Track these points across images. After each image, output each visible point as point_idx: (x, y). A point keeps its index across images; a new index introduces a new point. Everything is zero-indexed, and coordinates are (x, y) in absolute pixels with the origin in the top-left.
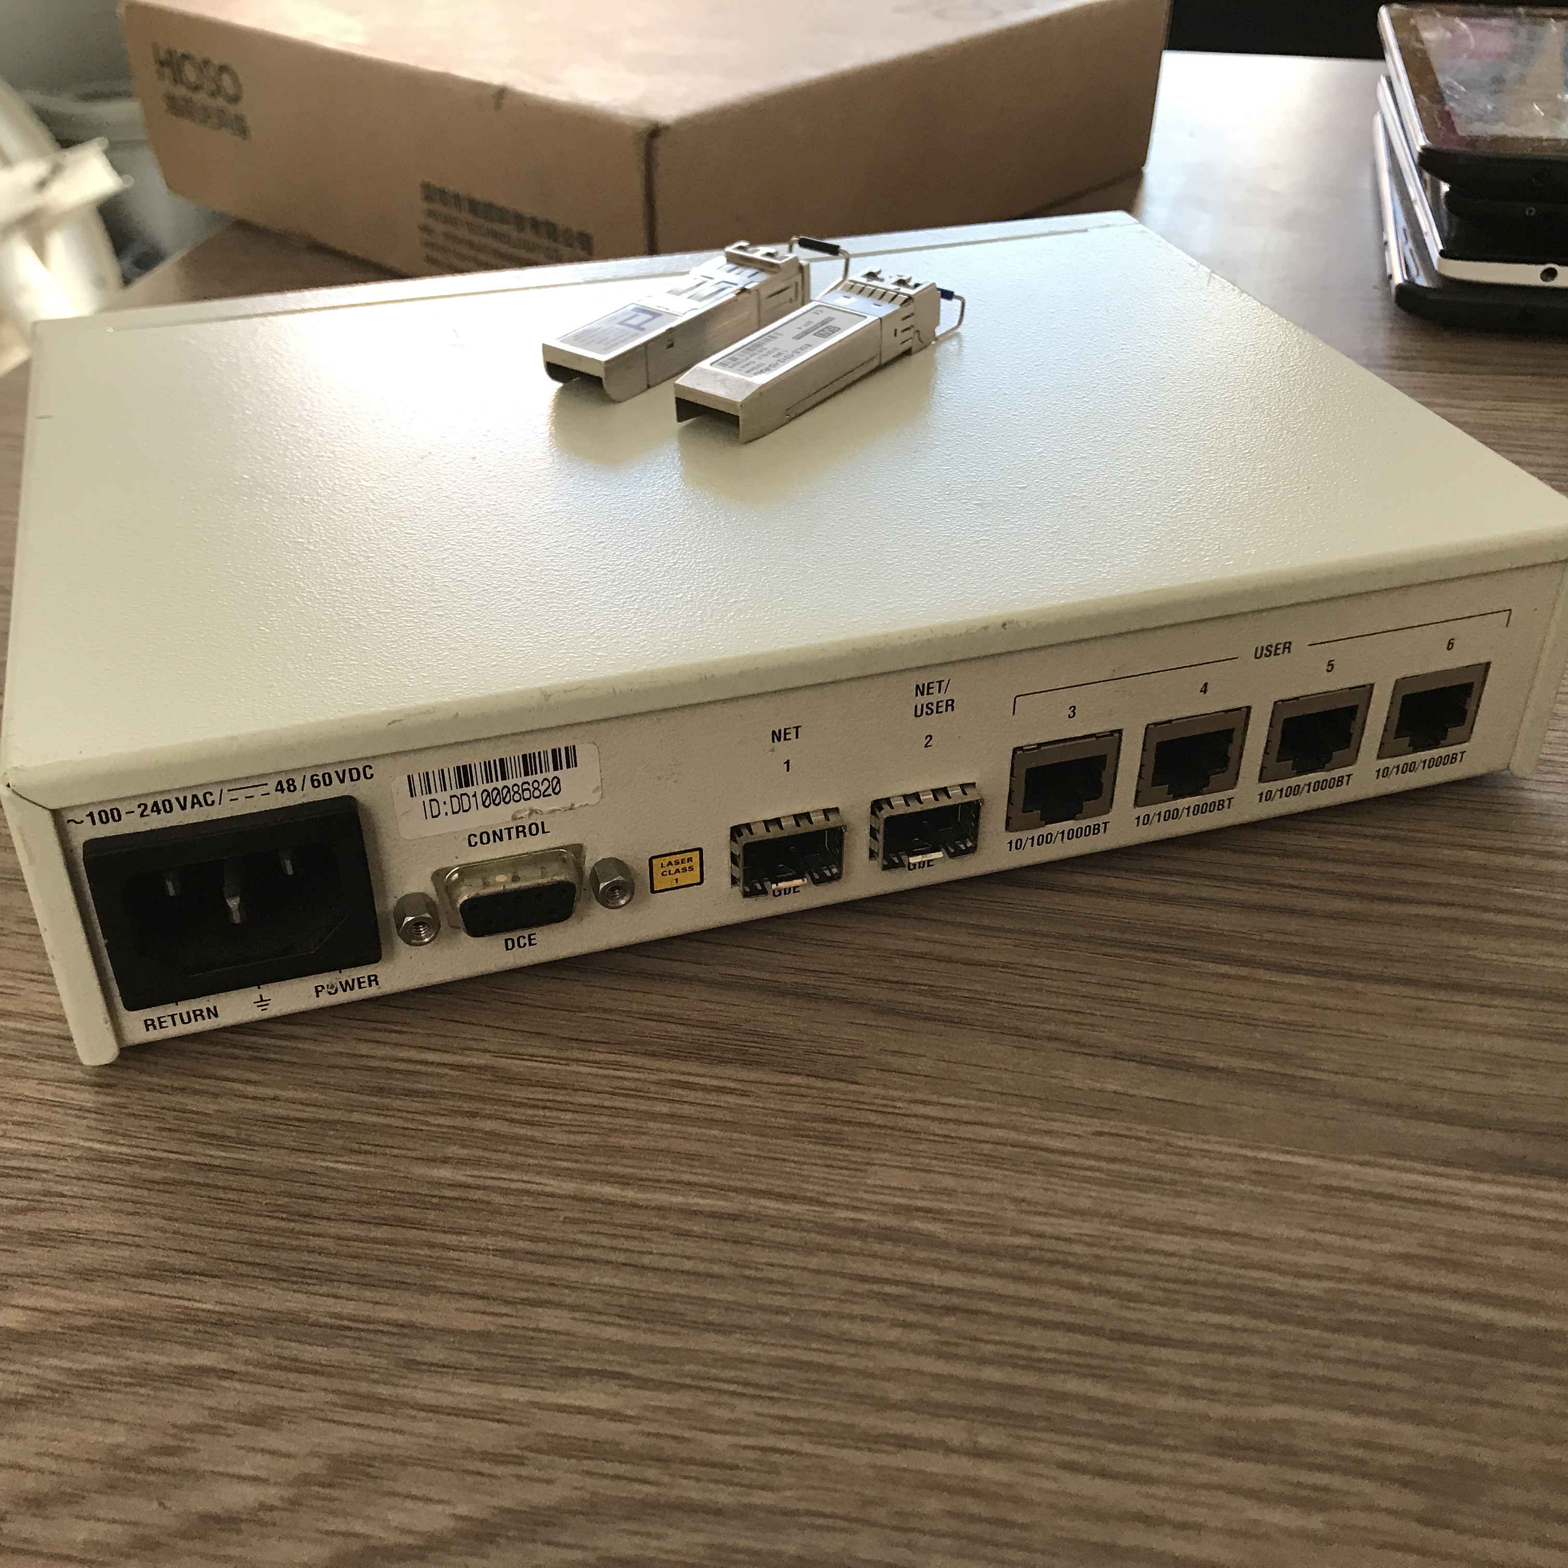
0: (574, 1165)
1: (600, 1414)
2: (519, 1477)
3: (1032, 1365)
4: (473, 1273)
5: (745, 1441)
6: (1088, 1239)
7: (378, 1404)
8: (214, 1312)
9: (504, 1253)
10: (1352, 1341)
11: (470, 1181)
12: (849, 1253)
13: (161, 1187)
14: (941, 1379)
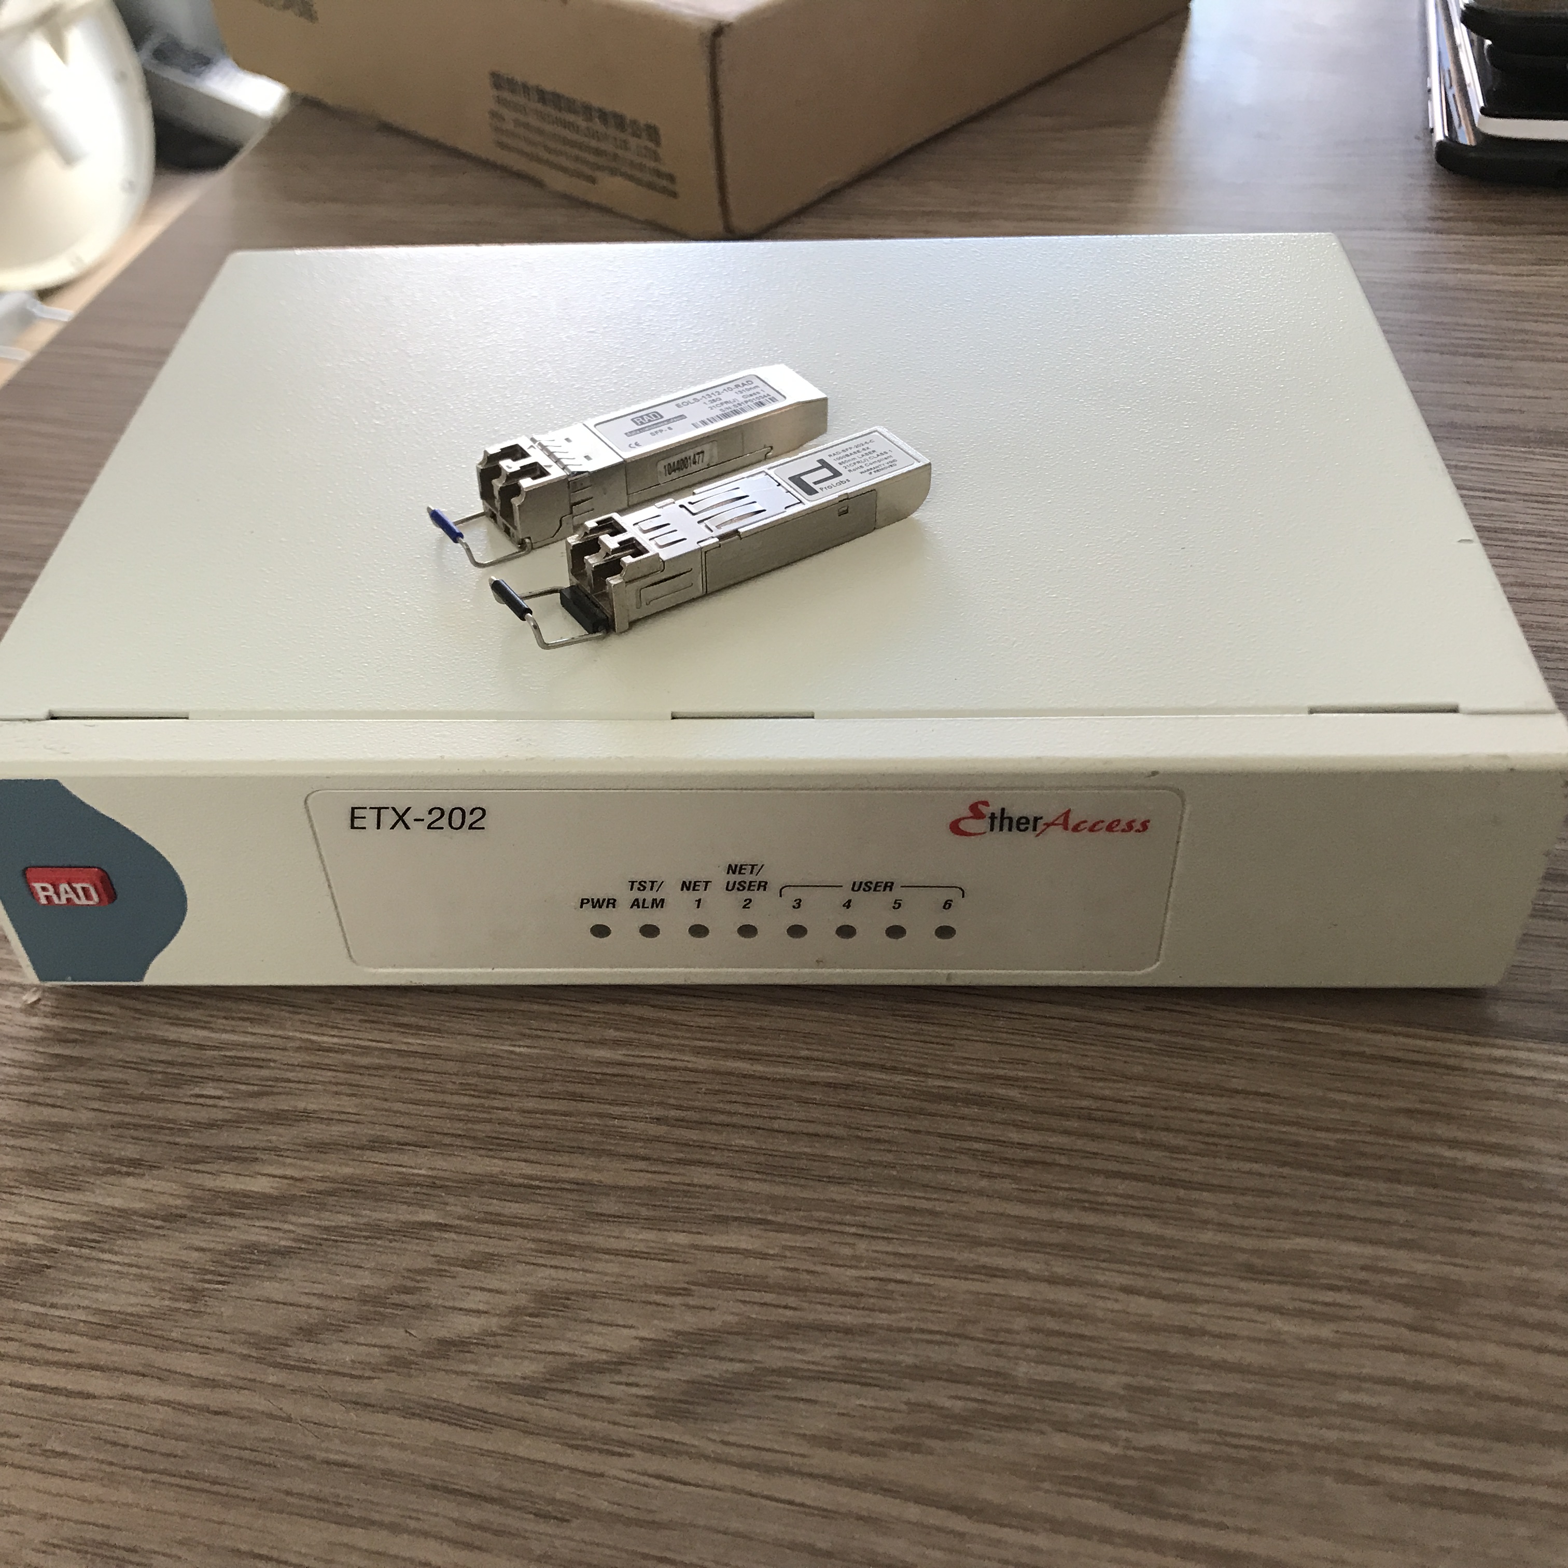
0: (710, 1044)
1: (746, 1253)
2: (688, 1306)
3: (1095, 1208)
4: (637, 1139)
5: (864, 1273)
6: (1141, 1100)
7: (570, 1249)
8: (429, 1176)
9: (658, 1120)
10: (1361, 1183)
11: (625, 1059)
12: (942, 1116)
13: (372, 1072)
14: (1022, 1221)
